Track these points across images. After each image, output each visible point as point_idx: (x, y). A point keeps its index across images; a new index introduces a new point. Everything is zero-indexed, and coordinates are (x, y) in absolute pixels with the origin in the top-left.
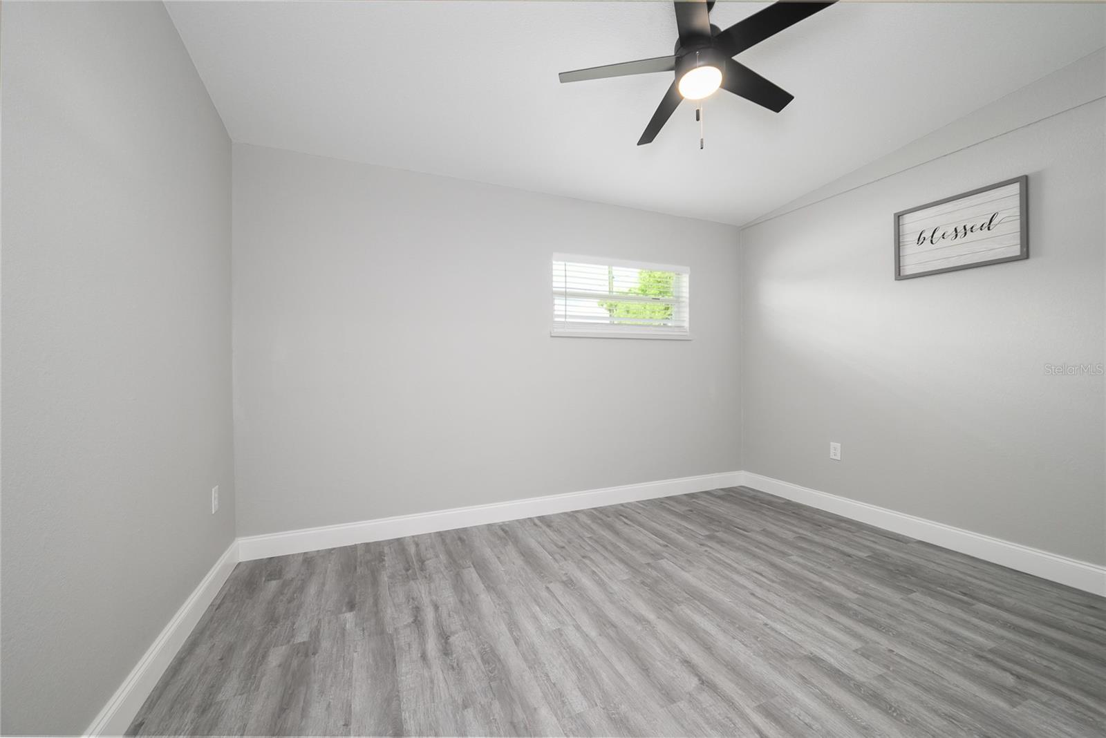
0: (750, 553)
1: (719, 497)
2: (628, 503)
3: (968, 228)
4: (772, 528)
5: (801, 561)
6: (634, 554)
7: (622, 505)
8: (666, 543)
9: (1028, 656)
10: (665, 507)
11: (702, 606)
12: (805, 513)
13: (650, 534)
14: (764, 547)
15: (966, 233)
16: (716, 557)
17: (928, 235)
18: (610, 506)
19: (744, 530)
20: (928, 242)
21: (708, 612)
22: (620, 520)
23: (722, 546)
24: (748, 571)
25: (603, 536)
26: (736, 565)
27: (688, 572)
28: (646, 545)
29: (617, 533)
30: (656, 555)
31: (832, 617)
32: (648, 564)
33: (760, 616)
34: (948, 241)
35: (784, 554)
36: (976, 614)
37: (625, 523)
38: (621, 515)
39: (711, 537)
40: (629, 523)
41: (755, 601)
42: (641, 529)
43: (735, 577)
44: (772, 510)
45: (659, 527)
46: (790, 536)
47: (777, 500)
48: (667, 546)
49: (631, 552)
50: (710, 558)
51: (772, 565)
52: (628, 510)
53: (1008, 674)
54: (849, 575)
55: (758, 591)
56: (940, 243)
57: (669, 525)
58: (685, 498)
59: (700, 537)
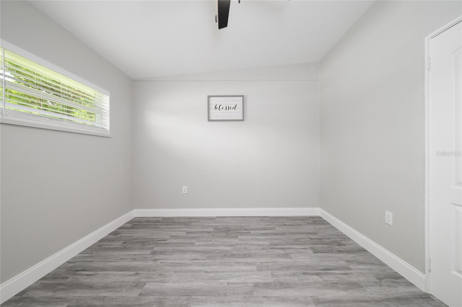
0: (181, 251)
1: (131, 228)
2: (73, 258)
3: (229, 107)
4: (174, 234)
5: (200, 243)
6: (123, 294)
7: (69, 262)
8: (135, 272)
9: (275, 241)
10: (105, 248)
11: (199, 297)
12: (176, 221)
13: (116, 272)
14: (181, 244)
15: (229, 109)
16: (169, 263)
17: (218, 106)
18: (58, 268)
19: (164, 240)
20: (218, 109)
21: (205, 298)
22: (80, 275)
23: (165, 255)
24: (191, 261)
25: (79, 297)
26: (182, 262)
27: (168, 282)
28: (123, 282)
29: (90, 287)
30: (138, 285)
31: (237, 262)
32: (141, 294)
33: (222, 281)
34: (224, 110)
35: (192, 244)
36: (253, 235)
37: (88, 275)
38: (77, 271)
39: (154, 253)
40: (91, 273)
41: (211, 275)
42: (106, 272)
43: (190, 268)
44: (163, 224)
45: (118, 264)
46: (183, 234)
47: (159, 219)
48: (137, 274)
49: (118, 294)
50: (169, 266)
51: (194, 252)
52: (78, 263)
53: (279, 250)
54: (219, 240)
55: (207, 269)
56: (221, 110)
57: (122, 259)
58: (112, 236)
59: (149, 256)
